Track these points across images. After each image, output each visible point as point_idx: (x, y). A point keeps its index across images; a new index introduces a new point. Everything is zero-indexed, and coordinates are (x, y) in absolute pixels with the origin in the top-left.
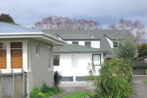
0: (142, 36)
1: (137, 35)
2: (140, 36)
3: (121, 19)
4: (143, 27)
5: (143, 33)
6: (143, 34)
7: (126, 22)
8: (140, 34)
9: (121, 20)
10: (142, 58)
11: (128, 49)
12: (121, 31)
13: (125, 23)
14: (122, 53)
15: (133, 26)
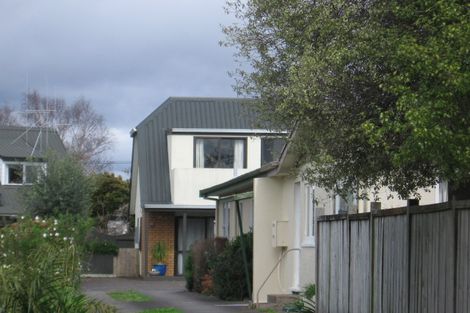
0: (96, 151)
1: (79, 146)
2: (90, 150)
3: (32, 92)
4: (99, 121)
5: (100, 142)
6: (99, 144)
7: (44, 102)
8: (89, 144)
9: (29, 97)
10: (102, 218)
11: (65, 188)
12: (34, 131)
13: (41, 106)
14: (46, 202)
15: (68, 119)
